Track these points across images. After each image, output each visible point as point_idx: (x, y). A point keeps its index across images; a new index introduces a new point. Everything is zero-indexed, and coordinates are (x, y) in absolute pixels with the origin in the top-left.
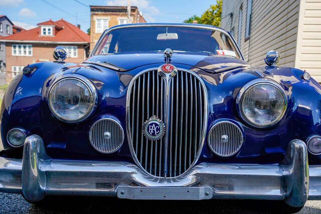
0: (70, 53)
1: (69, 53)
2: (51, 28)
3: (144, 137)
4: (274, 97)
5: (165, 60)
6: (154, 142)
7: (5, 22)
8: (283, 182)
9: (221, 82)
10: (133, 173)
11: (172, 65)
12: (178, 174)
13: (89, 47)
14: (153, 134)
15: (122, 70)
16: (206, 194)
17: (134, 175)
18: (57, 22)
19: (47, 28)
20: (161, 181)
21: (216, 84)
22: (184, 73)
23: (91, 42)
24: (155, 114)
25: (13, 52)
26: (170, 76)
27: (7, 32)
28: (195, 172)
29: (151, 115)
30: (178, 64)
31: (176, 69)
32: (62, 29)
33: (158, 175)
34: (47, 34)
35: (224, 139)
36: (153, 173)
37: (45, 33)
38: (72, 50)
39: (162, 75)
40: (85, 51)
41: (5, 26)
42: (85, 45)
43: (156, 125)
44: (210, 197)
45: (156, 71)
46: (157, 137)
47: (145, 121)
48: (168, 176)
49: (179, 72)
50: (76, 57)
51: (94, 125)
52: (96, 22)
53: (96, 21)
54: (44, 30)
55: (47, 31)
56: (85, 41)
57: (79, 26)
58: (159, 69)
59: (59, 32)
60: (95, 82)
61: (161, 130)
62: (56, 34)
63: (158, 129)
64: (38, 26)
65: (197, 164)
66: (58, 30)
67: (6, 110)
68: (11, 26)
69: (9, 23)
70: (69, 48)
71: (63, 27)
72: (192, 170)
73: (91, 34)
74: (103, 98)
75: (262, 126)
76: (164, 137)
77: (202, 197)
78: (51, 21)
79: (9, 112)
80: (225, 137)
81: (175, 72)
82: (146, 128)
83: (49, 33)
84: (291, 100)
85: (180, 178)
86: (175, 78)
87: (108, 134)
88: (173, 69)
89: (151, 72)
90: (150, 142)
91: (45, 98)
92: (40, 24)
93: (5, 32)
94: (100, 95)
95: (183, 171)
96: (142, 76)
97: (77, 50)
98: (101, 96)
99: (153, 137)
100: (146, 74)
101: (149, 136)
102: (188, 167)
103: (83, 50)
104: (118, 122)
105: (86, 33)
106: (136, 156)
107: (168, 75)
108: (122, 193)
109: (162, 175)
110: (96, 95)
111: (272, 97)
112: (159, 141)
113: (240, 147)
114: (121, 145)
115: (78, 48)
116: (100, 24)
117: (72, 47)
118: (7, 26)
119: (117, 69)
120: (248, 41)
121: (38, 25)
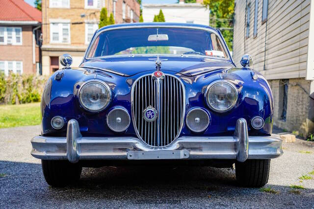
0: (11, 37)
1: (9, 37)
3: (144, 120)
4: (230, 92)
5: (157, 67)
6: (150, 123)
8: (235, 146)
9: (195, 81)
10: (136, 143)
11: (161, 72)
12: (166, 144)
13: (40, 29)
14: (150, 118)
15: (126, 75)
16: (185, 155)
17: (137, 144)
20: (156, 148)
21: (191, 83)
22: (169, 77)
23: (44, 22)
24: (151, 104)
26: (160, 79)
28: (178, 142)
29: (148, 105)
30: (165, 71)
31: (164, 75)
33: (153, 145)
35: (197, 120)
36: (150, 144)
38: (14, 34)
39: (155, 79)
40: (34, 36)
42: (33, 27)
43: (151, 111)
44: (187, 157)
45: (150, 76)
46: (153, 119)
47: (144, 109)
48: (160, 145)
49: (166, 76)
50: (21, 43)
51: (110, 113)
56: (33, 20)
58: (153, 75)
60: (110, 85)
61: (155, 115)
63: (152, 114)
65: (179, 137)
67: (47, 106)
70: (8, 30)
72: (176, 140)
73: (43, 9)
74: (116, 96)
75: (221, 111)
76: (157, 119)
77: (182, 157)
79: (50, 108)
80: (198, 119)
81: (163, 76)
82: (145, 114)
84: (241, 94)
85: (168, 147)
86: (163, 80)
87: (119, 119)
88: (162, 75)
89: (147, 77)
90: (147, 123)
91: (75, 96)
94: (113, 93)
95: (170, 142)
96: (141, 80)
97: (21, 33)
98: (115, 94)
99: (150, 120)
100: (144, 78)
101: (147, 119)
102: (173, 139)
103: (31, 33)
104: (126, 111)
105: (34, 6)
106: (138, 133)
107: (158, 79)
108: (131, 156)
109: (156, 145)
110: (110, 93)
111: (228, 91)
112: (153, 122)
113: (207, 125)
114: (128, 126)
115: (23, 30)
117: (14, 29)
119: (123, 75)
120: (265, 24)
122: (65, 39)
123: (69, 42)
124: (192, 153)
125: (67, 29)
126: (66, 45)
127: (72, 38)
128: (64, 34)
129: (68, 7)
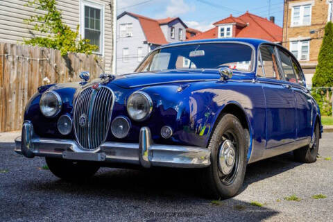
2: (231, 27)
7: (178, 26)
14: (83, 124)
16: (102, 158)
18: (239, 18)
19: (225, 27)
22: (105, 89)
23: (284, 41)
25: (184, 63)
27: (179, 38)
31: (100, 87)
32: (246, 26)
34: (225, 36)
35: (120, 128)
37: (222, 35)
41: (178, 31)
43: (84, 118)
52: (293, 11)
53: (293, 9)
54: (222, 30)
55: (225, 32)
56: (276, 40)
57: (273, 19)
58: (92, 87)
59: (241, 32)
62: (236, 34)
64: (214, 26)
66: (239, 28)
68: (184, 30)
69: (182, 27)
71: (248, 23)
73: (284, 29)
76: (87, 125)
77: (99, 159)
78: (231, 17)
83: (228, 34)
88: (97, 87)
92: (217, 23)
93: (177, 38)
107: (94, 90)
113: (128, 133)
116: (298, 13)
118: (180, 29)
121: (214, 24)
122: (303, 56)
123: (308, 60)
124: (108, 157)
125: (307, 47)
126: (305, 62)
127: (311, 55)
128: (303, 52)
129: (309, 24)
